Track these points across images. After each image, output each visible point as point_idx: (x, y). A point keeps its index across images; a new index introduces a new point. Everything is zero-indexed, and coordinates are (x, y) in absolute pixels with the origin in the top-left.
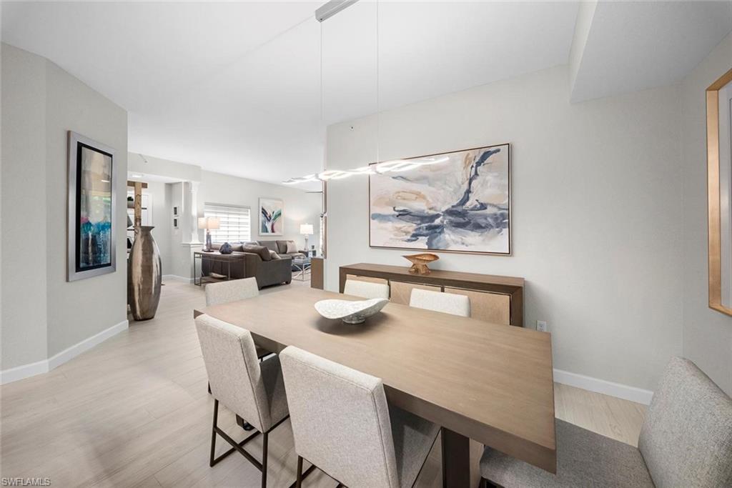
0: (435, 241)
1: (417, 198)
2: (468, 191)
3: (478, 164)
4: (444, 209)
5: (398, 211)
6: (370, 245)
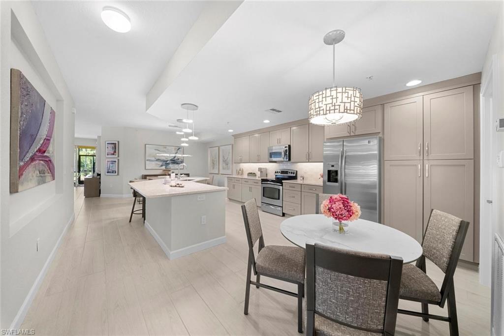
0: (167, 167)
3: (178, 150)
4: (170, 159)
5: (156, 159)
6: (145, 169)
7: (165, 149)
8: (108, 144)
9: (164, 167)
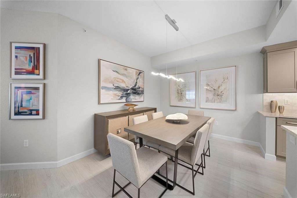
0: (128, 99)
1: (122, 82)
2: (136, 83)
3: (139, 75)
4: (131, 88)
5: (115, 86)
6: (99, 103)
7: (125, 72)
8: (17, 48)
9: (124, 100)
